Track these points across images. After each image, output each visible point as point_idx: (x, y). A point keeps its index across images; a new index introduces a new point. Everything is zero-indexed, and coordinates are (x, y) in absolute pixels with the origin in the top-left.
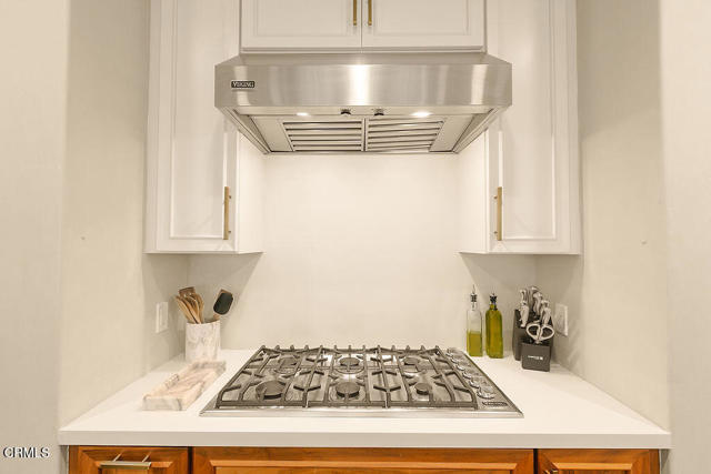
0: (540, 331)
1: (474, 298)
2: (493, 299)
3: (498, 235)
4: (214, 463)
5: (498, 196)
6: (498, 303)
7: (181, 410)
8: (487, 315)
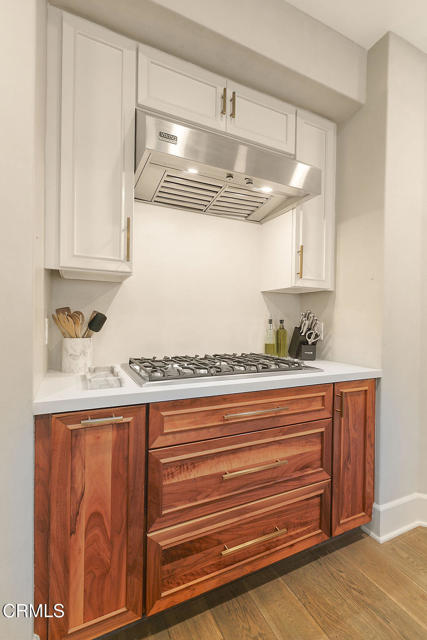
0: (313, 336)
1: (270, 322)
2: (282, 322)
3: (300, 274)
4: (163, 414)
5: (301, 252)
6: (284, 324)
7: (121, 386)
8: (277, 333)
